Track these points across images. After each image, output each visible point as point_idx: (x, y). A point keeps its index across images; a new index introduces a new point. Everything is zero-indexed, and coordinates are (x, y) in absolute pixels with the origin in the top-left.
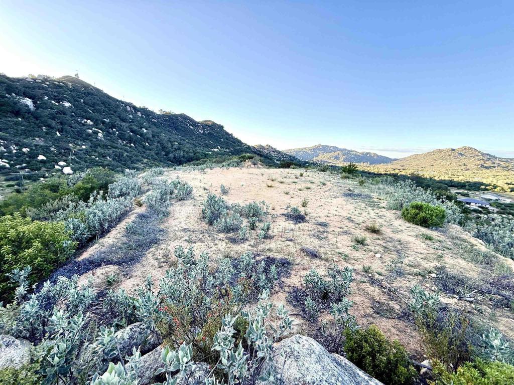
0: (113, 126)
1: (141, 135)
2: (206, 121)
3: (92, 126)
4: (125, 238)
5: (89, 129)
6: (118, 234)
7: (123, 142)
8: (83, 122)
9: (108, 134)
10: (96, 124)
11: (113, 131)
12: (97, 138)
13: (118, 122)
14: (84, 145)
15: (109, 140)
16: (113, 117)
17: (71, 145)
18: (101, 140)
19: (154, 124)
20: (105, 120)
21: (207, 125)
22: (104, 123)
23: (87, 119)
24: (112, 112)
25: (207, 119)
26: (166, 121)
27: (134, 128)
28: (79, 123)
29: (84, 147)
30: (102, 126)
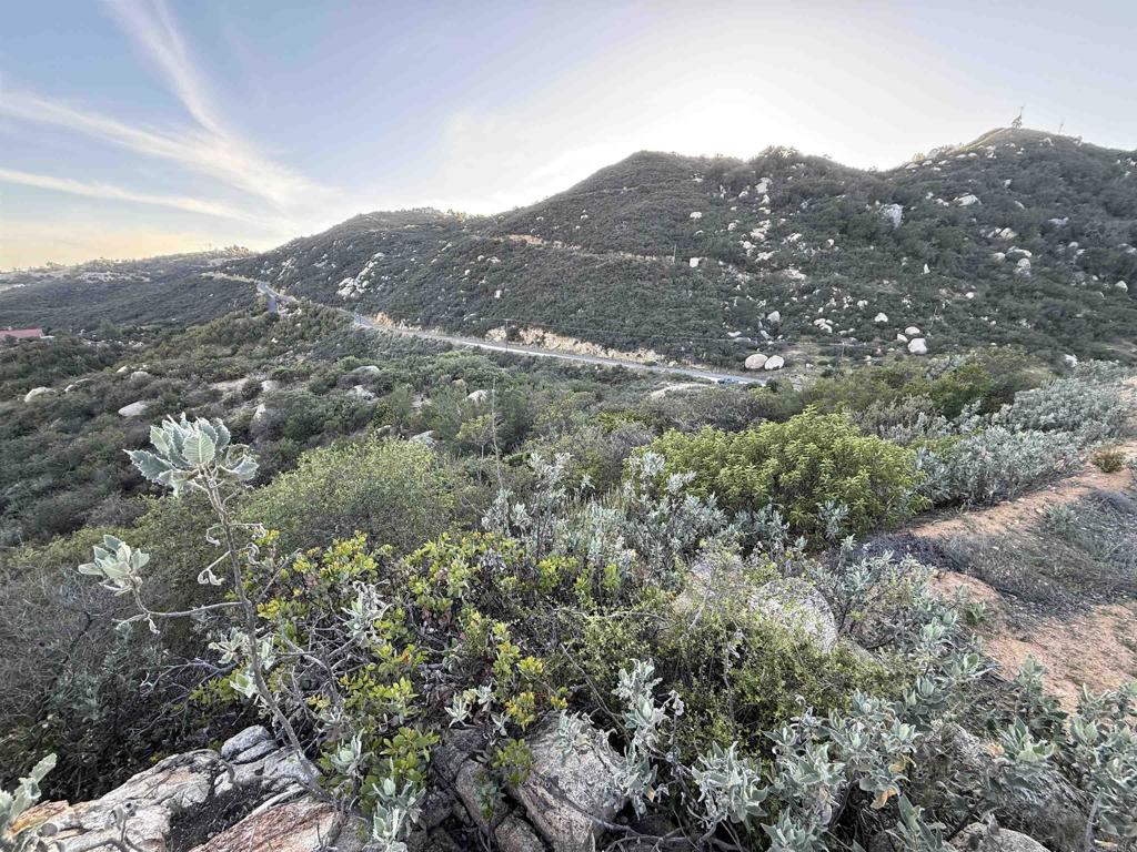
0: (1074, 236)
3: (1011, 242)
4: (1033, 538)
5: (999, 251)
6: (1017, 522)
7: (1087, 280)
8: (990, 236)
9: (1047, 256)
10: (1022, 240)
11: (1068, 249)
12: (1010, 273)
14: (971, 290)
15: (1044, 274)
16: (1086, 208)
17: (943, 291)
18: (1021, 277)
20: (1055, 221)
22: (1047, 230)
23: (1003, 227)
24: (1088, 195)
28: (980, 240)
29: (970, 295)
30: (1038, 239)
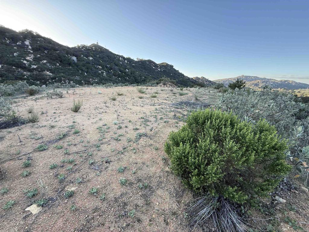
0: (111, 69)
1: (125, 73)
2: (163, 63)
3: (101, 69)
5: (100, 71)
7: (115, 77)
8: (97, 67)
9: (108, 73)
10: (103, 68)
11: (111, 71)
12: (103, 76)
13: (114, 67)
14: (96, 79)
15: (108, 76)
16: (112, 64)
17: (91, 79)
18: (105, 77)
19: (133, 66)
20: (108, 65)
21: (163, 66)
22: (107, 67)
23: (99, 66)
24: (112, 61)
25: (164, 62)
26: (140, 64)
27: (122, 69)
28: (95, 68)
29: (96, 80)
30: (106, 69)
